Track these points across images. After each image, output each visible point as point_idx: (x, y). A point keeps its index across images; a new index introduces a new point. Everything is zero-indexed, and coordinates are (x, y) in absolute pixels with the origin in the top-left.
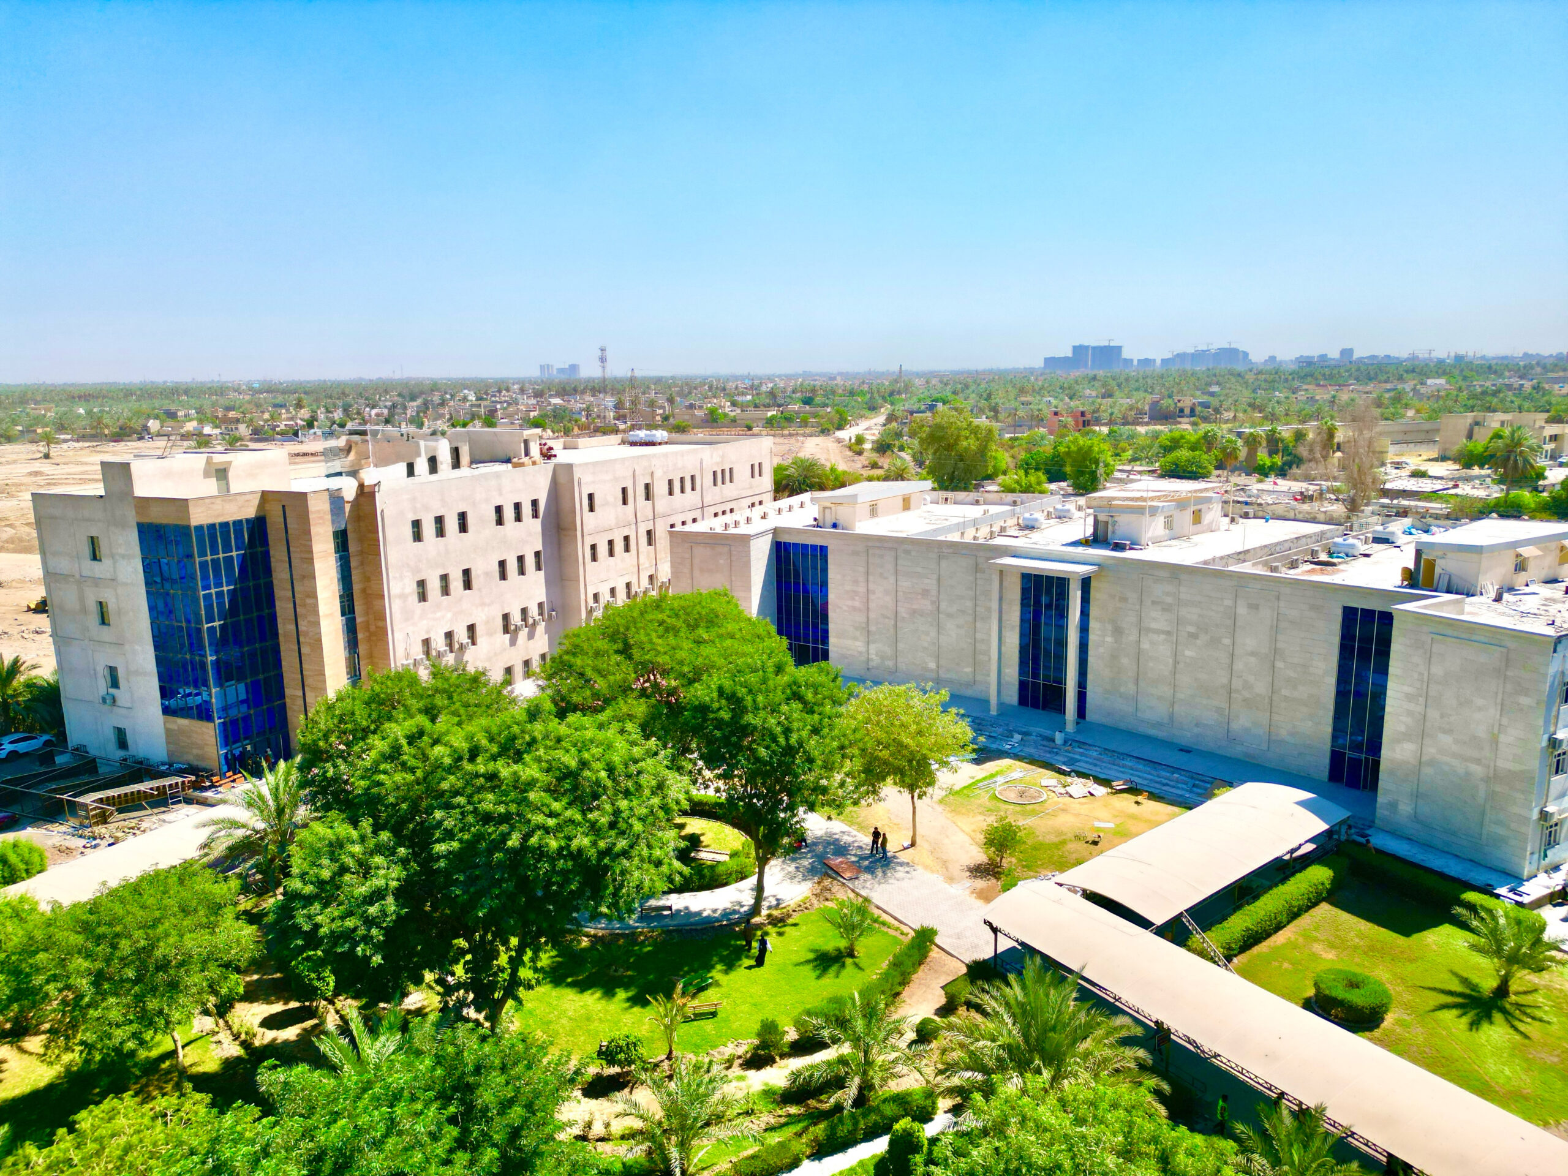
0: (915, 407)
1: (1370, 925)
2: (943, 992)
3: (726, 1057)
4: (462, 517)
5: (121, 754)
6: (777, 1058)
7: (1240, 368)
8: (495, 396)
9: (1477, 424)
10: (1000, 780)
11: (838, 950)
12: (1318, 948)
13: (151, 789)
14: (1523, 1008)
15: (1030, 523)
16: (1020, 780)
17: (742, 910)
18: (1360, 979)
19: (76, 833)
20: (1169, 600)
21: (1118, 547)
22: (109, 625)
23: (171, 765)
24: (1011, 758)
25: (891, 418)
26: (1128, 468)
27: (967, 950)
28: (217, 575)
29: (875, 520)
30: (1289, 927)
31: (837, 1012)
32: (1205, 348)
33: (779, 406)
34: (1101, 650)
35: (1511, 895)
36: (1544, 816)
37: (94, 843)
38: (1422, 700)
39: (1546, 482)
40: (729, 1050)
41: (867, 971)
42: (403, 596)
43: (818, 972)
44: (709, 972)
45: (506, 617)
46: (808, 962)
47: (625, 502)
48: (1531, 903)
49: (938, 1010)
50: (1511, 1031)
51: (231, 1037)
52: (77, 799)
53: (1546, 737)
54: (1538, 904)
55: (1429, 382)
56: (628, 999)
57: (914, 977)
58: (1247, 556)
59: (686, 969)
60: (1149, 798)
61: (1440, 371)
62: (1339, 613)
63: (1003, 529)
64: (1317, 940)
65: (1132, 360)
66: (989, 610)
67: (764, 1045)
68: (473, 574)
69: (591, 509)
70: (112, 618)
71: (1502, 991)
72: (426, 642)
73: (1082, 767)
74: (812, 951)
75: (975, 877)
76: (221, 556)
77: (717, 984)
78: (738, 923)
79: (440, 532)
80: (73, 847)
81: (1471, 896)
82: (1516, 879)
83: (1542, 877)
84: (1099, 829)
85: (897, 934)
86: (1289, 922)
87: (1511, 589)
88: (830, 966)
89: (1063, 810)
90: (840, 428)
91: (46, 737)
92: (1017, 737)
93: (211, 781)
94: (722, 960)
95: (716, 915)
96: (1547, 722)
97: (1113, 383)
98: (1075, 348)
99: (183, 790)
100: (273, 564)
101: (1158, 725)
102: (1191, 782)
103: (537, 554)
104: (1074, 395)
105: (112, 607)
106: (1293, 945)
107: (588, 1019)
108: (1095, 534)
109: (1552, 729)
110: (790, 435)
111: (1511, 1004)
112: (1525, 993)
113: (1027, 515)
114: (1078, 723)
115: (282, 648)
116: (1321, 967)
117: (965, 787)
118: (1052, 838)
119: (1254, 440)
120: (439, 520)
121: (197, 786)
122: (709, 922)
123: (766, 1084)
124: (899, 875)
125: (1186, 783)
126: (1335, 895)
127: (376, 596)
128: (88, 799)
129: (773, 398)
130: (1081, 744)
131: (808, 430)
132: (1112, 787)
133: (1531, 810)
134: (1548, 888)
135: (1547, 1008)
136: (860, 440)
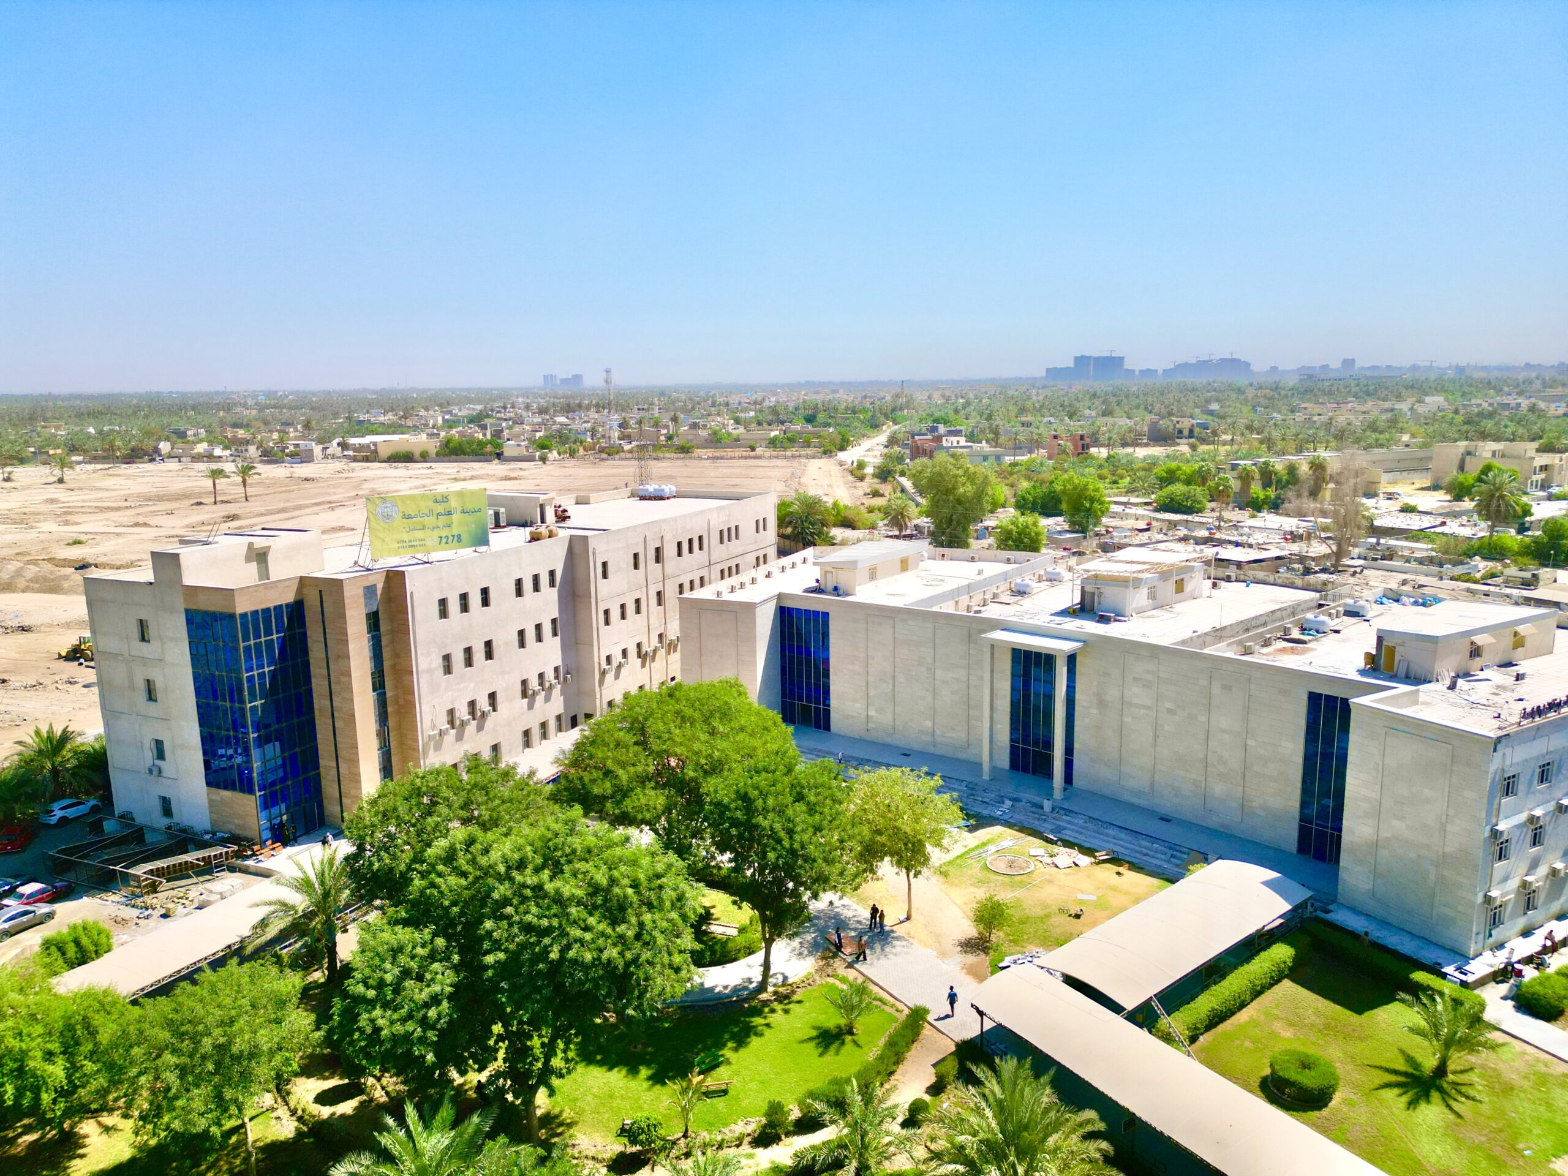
0: (916, 429)
1: (1327, 1003)
2: (934, 1071)
3: (737, 1135)
4: (485, 592)
5: (166, 821)
6: (783, 1137)
7: (1242, 381)
8: (499, 412)
9: (1469, 453)
10: (992, 848)
11: (839, 1027)
12: (1278, 1026)
13: (198, 859)
14: (1459, 1088)
15: (1022, 589)
16: (1010, 849)
17: (751, 986)
18: (1312, 1060)
19: (130, 901)
20: (1150, 677)
21: (1103, 619)
22: (156, 701)
23: (214, 834)
24: (1002, 825)
25: (892, 441)
26: (1124, 499)
27: (957, 1027)
28: (259, 656)
29: (874, 583)
30: (1252, 1004)
31: (837, 1094)
32: (1206, 358)
33: (782, 423)
34: (1087, 721)
35: (1457, 974)
36: (1488, 900)
37: (147, 913)
38: (1378, 788)
39: (1532, 518)
40: (740, 1128)
41: (865, 1048)
42: (430, 671)
43: (820, 1050)
44: (721, 1049)
45: (524, 683)
46: (811, 1039)
47: (636, 567)
48: (1475, 982)
49: (928, 1088)
50: (1447, 1111)
51: (289, 1113)
52: (129, 871)
53: (1488, 828)
54: (1482, 982)
55: (1428, 399)
56: (649, 1078)
57: (908, 1055)
58: (1224, 633)
59: (700, 1046)
60: (1129, 869)
61: (1439, 387)
62: (1305, 697)
63: (995, 596)
64: (1277, 1018)
65: (1134, 371)
66: (981, 678)
67: (771, 1124)
68: (495, 645)
69: (605, 576)
70: (159, 696)
71: (1441, 1071)
72: (451, 712)
73: (1068, 835)
74: (815, 1028)
75: (966, 952)
76: (263, 639)
77: (728, 1062)
78: (745, 1000)
79: (465, 608)
80: (127, 918)
81: (1420, 976)
82: (1463, 958)
83: (1487, 955)
84: (1082, 902)
85: (892, 1011)
86: (1252, 1000)
87: (1467, 675)
88: (831, 1043)
89: (1050, 881)
90: (842, 448)
91: (92, 802)
92: (1008, 803)
93: (253, 850)
94: (733, 1037)
95: (727, 991)
96: (1489, 814)
97: (1113, 399)
98: (1076, 358)
99: (227, 859)
100: (309, 644)
101: (1139, 793)
102: (1170, 852)
103: (554, 621)
104: (1075, 414)
105: (159, 685)
106: (1253, 1023)
107: (611, 1097)
108: (1082, 603)
109: (1494, 821)
110: (793, 456)
111: (1448, 1083)
112: (1462, 1072)
113: (1019, 581)
114: (1065, 789)
115: (317, 722)
116: (1279, 1047)
117: (958, 857)
118: (1038, 912)
119: (1247, 474)
120: (464, 597)
121: (239, 855)
122: (720, 998)
123: (773, 1162)
124: (897, 950)
125: (1165, 854)
126: (1296, 973)
127: (404, 672)
128: (140, 870)
129: (777, 417)
130: (1068, 812)
131: (810, 451)
132: (1095, 857)
133: (1476, 894)
134: (1491, 966)
135: (1480, 1088)
136: (861, 465)
